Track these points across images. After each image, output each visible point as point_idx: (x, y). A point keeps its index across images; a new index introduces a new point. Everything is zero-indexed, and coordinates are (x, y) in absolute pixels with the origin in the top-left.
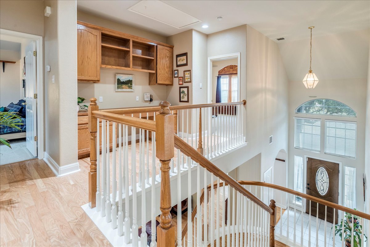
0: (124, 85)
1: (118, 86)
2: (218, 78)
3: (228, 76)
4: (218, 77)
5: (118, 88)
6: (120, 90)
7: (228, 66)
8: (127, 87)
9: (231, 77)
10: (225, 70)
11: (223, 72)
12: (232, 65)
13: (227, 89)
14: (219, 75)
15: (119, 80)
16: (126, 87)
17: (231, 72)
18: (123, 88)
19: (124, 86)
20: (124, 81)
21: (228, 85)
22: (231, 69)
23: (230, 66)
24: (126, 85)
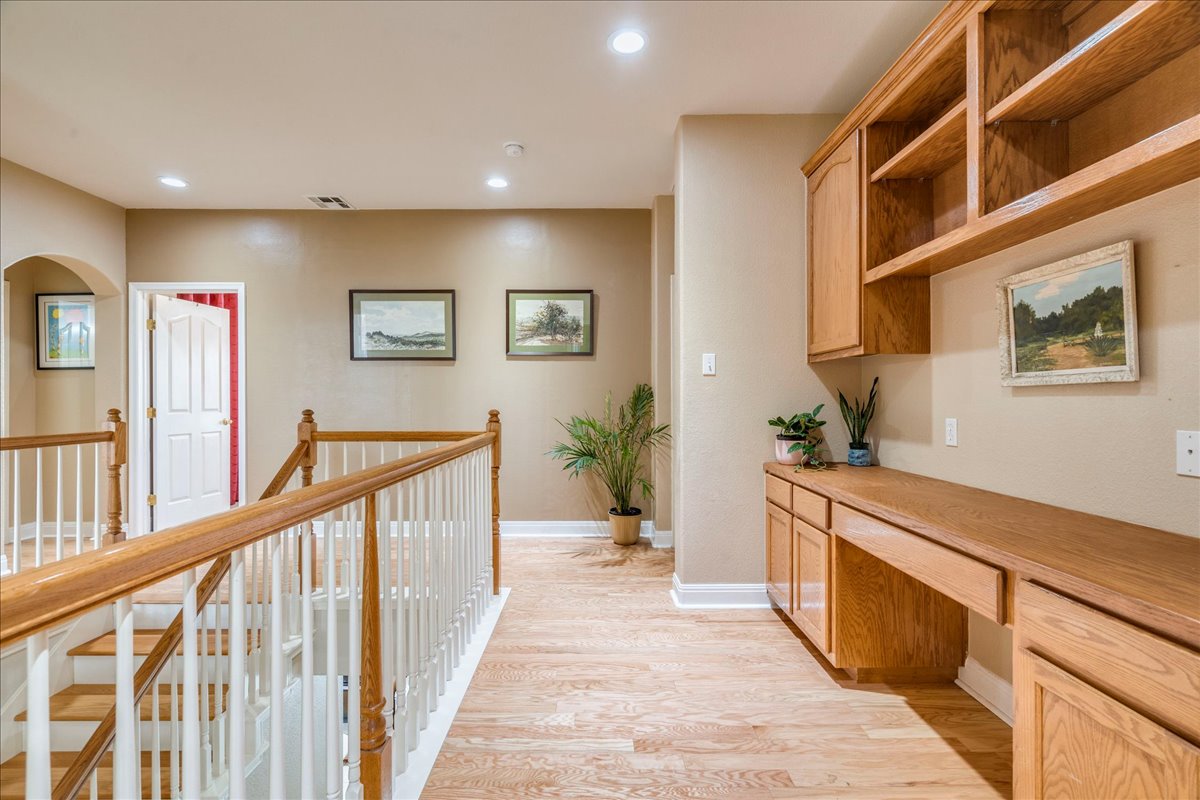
0: (1060, 342)
1: (1023, 351)
5: (1023, 364)
6: (1031, 378)
8: (1083, 351)
15: (1023, 312)
16: (1072, 351)
18: (1050, 364)
19: (1055, 348)
20: (1059, 311)
24: (1069, 339)
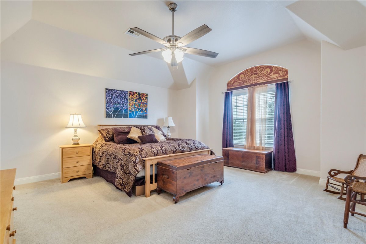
2: (227, 95)
3: (246, 90)
4: (226, 93)
7: (247, 70)
9: (254, 90)
10: (239, 80)
11: (235, 84)
12: (256, 67)
13: (246, 117)
14: (228, 90)
17: (253, 82)
21: (246, 108)
22: (254, 76)
23: (252, 69)
